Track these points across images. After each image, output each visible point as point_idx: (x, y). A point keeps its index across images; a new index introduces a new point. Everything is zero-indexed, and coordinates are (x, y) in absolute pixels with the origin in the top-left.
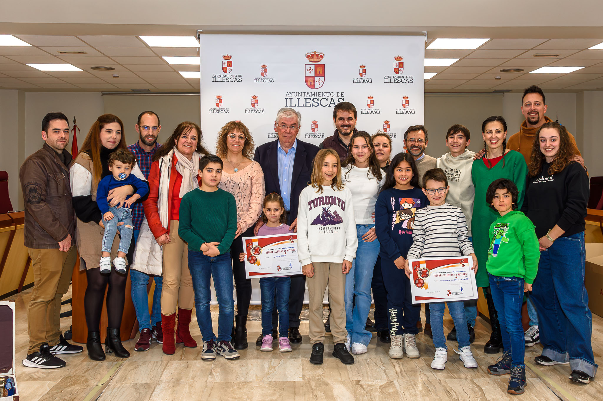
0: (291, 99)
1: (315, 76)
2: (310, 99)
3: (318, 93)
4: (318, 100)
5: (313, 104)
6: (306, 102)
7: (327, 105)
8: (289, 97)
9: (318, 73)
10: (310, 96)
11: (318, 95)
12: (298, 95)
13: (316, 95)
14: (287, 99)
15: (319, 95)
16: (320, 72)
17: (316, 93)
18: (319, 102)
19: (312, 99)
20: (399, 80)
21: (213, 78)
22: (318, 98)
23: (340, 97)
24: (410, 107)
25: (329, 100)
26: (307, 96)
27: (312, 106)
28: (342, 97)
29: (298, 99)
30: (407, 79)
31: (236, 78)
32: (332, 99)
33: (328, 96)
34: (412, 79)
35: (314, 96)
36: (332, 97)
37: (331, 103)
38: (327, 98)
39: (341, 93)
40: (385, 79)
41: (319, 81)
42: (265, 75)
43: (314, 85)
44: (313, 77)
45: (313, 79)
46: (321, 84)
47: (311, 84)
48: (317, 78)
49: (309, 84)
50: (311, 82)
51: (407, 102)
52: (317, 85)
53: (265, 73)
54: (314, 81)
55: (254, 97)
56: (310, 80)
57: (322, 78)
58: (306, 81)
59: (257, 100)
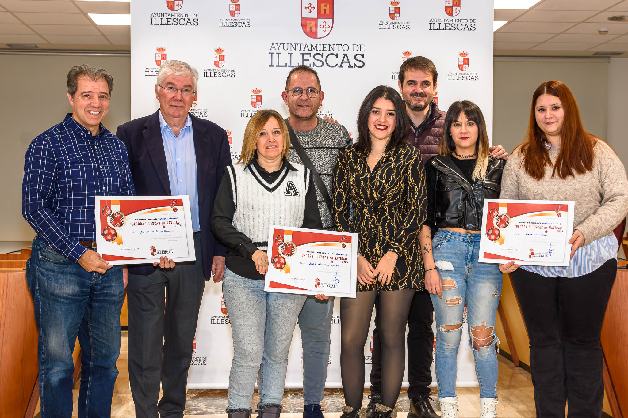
0: (278, 54)
1: (318, 18)
2: (310, 54)
3: (322, 46)
4: (322, 57)
5: (314, 63)
6: (303, 60)
7: (337, 64)
8: (275, 52)
9: (322, 12)
10: (310, 49)
11: (322, 49)
13: (318, 49)
14: (272, 54)
15: (325, 49)
16: (325, 11)
17: (318, 46)
18: (324, 60)
19: (312, 55)
20: (453, 25)
21: (152, 18)
22: (323, 54)
23: (358, 52)
24: (470, 69)
25: (341, 56)
26: (304, 50)
27: (313, 67)
28: (362, 53)
29: (291, 54)
30: (466, 24)
31: (189, 19)
32: (345, 55)
33: (339, 51)
34: (475, 25)
35: (317, 50)
36: (345, 53)
37: (343, 62)
38: (337, 54)
39: (359, 46)
40: (431, 24)
41: (325, 27)
42: (236, 15)
43: (316, 33)
44: (315, 20)
45: (314, 22)
46: (328, 30)
47: (311, 31)
48: (320, 21)
49: (308, 30)
50: (311, 28)
51: (466, 62)
52: (321, 32)
53: (236, 12)
54: (316, 26)
55: (219, 51)
56: (310, 24)
57: (329, 21)
58: (304, 26)
59: (224, 56)
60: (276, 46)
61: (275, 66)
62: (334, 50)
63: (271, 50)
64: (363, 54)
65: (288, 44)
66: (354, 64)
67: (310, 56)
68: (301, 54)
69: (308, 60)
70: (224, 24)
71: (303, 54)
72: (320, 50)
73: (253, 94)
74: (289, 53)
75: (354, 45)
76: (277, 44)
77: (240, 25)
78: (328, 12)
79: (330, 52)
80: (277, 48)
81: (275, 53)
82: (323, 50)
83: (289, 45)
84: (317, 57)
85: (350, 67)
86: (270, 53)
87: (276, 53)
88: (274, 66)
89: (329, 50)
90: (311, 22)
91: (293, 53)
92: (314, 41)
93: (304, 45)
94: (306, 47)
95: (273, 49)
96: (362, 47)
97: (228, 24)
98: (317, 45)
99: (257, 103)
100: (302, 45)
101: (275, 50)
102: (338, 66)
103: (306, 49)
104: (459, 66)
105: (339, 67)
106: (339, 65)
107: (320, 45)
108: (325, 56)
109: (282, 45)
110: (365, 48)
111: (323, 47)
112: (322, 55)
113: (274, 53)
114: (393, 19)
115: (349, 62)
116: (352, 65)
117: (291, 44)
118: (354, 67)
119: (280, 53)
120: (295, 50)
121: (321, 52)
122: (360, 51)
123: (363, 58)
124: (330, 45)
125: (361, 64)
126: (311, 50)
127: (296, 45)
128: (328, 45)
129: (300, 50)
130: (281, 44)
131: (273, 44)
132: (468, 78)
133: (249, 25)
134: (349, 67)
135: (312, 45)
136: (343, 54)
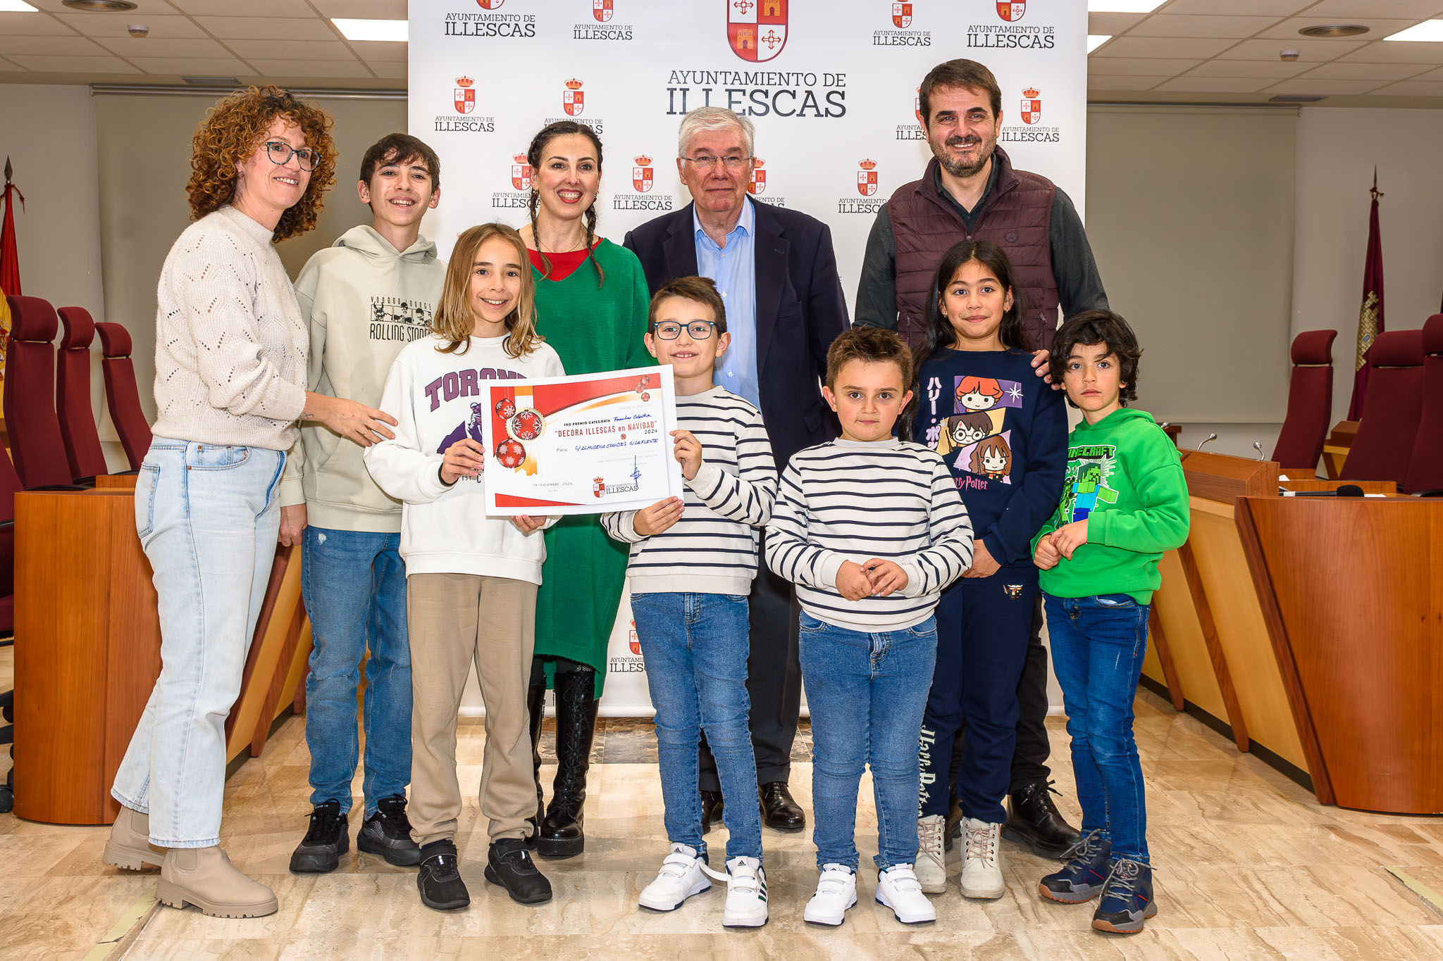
0: (685, 91)
1: (758, 23)
2: (744, 91)
3: (766, 76)
4: (767, 97)
5: (750, 108)
6: (730, 102)
7: (794, 111)
8: (678, 86)
9: (767, 13)
10: (744, 82)
11: (766, 82)
12: (705, 80)
13: (759, 81)
14: (672, 91)
15: (771, 82)
16: (772, 10)
17: (759, 76)
18: (769, 102)
19: (748, 93)
20: (1011, 38)
21: (447, 23)
22: (767, 91)
23: (834, 88)
24: (1044, 121)
25: (801, 96)
26: (732, 84)
27: (750, 114)
28: (840, 90)
29: (707, 91)
30: (1036, 36)
31: (517, 25)
32: (809, 93)
33: (797, 85)
34: (1052, 37)
35: (756, 84)
36: (809, 89)
37: (805, 106)
38: (794, 91)
39: (836, 77)
40: (970, 35)
41: (771, 40)
42: (605, 18)
43: (755, 51)
44: (754, 27)
45: (751, 31)
46: (778, 46)
47: (745, 47)
48: (763, 30)
49: (740, 46)
50: (745, 42)
51: (1036, 106)
52: (763, 51)
53: (605, 11)
54: (755, 39)
55: (573, 84)
56: (743, 35)
57: (779, 30)
58: (732, 38)
59: (582, 93)
60: (679, 75)
61: (678, 113)
62: (788, 84)
63: (670, 82)
64: (843, 92)
65: (702, 72)
66: (827, 109)
67: (744, 94)
68: (726, 90)
69: (740, 102)
70: (583, 34)
71: (730, 91)
72: (762, 84)
73: (636, 165)
74: (704, 90)
75: (826, 74)
76: (682, 72)
77: (612, 35)
78: (777, 13)
79: (781, 88)
80: (682, 80)
81: (678, 89)
82: (769, 84)
83: (705, 74)
84: (756, 96)
85: (819, 115)
86: (668, 89)
87: (681, 89)
88: (675, 113)
89: (780, 84)
90: (746, 30)
91: (711, 90)
92: (752, 67)
93: (733, 74)
94: (737, 77)
95: (674, 81)
96: (840, 77)
97: (591, 34)
98: (756, 74)
99: (645, 182)
100: (728, 74)
101: (679, 83)
102: (795, 113)
103: (737, 82)
104: (1023, 114)
105: (798, 115)
106: (798, 112)
107: (763, 73)
108: (771, 95)
109: (691, 74)
110: (846, 80)
111: (769, 79)
112: (766, 94)
113: (676, 89)
114: (899, 25)
115: (816, 106)
116: (823, 112)
117: (708, 73)
118: (826, 116)
119: (688, 90)
120: (716, 83)
121: (764, 88)
122: (838, 85)
123: (843, 98)
124: (780, 74)
125: (839, 111)
126: (746, 84)
127: (718, 74)
128: (778, 75)
129: (725, 83)
130: (689, 72)
131: (674, 72)
132: (1040, 137)
133: (629, 36)
134: (816, 116)
135: (747, 73)
136: (806, 92)
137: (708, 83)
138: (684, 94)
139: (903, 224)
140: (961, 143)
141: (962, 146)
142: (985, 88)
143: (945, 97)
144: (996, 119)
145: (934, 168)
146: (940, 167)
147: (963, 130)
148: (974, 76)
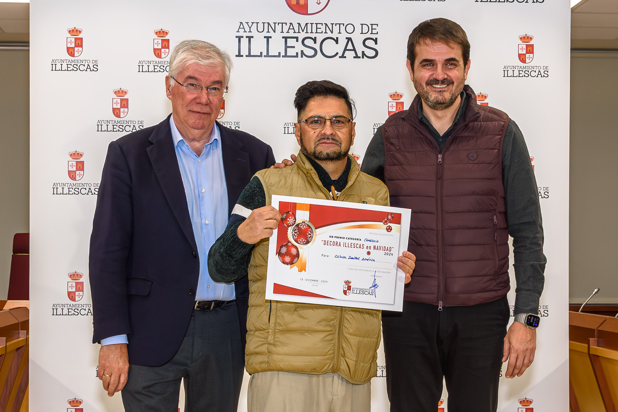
2: (297, 38)
3: (314, 26)
4: (315, 43)
5: (302, 51)
6: (286, 47)
7: (337, 54)
10: (297, 31)
11: (314, 30)
12: (266, 30)
13: (309, 30)
15: (319, 31)
17: (309, 26)
18: (317, 46)
19: (300, 40)
25: (343, 42)
26: (288, 32)
27: (301, 56)
29: (268, 38)
33: (340, 33)
35: (307, 32)
36: (349, 36)
37: (346, 50)
38: (338, 38)
43: (306, 7)
46: (324, 2)
47: (298, 3)
49: (294, 3)
52: (313, 6)
60: (246, 26)
62: (332, 32)
63: (238, 31)
64: (376, 39)
65: (264, 23)
66: (363, 52)
67: (297, 41)
68: (283, 37)
69: (294, 47)
71: (286, 38)
72: (312, 32)
74: (265, 37)
76: (247, 23)
79: (326, 36)
80: (247, 29)
81: (245, 37)
83: (266, 25)
84: (307, 42)
85: (357, 57)
86: (237, 37)
88: (243, 56)
89: (326, 33)
91: (271, 37)
92: (303, 19)
93: (289, 24)
94: (291, 27)
95: (241, 31)
98: (307, 24)
100: (284, 25)
101: (245, 32)
103: (292, 31)
105: (341, 57)
106: (341, 54)
107: (312, 24)
108: (319, 41)
109: (255, 25)
111: (317, 28)
112: (315, 40)
113: (242, 37)
115: (355, 50)
116: (360, 54)
117: (269, 23)
118: (363, 57)
119: (252, 37)
120: (274, 32)
121: (313, 36)
125: (373, 53)
127: (277, 24)
128: (324, 25)
129: (282, 32)
130: (253, 23)
131: (242, 24)
135: (299, 24)
136: (347, 38)
137: (268, 32)
138: (250, 41)
139: (392, 144)
140: (438, 84)
141: (439, 86)
142: (459, 43)
143: (428, 48)
144: (465, 66)
145: (418, 101)
146: (421, 100)
147: (440, 74)
148: (451, 34)
